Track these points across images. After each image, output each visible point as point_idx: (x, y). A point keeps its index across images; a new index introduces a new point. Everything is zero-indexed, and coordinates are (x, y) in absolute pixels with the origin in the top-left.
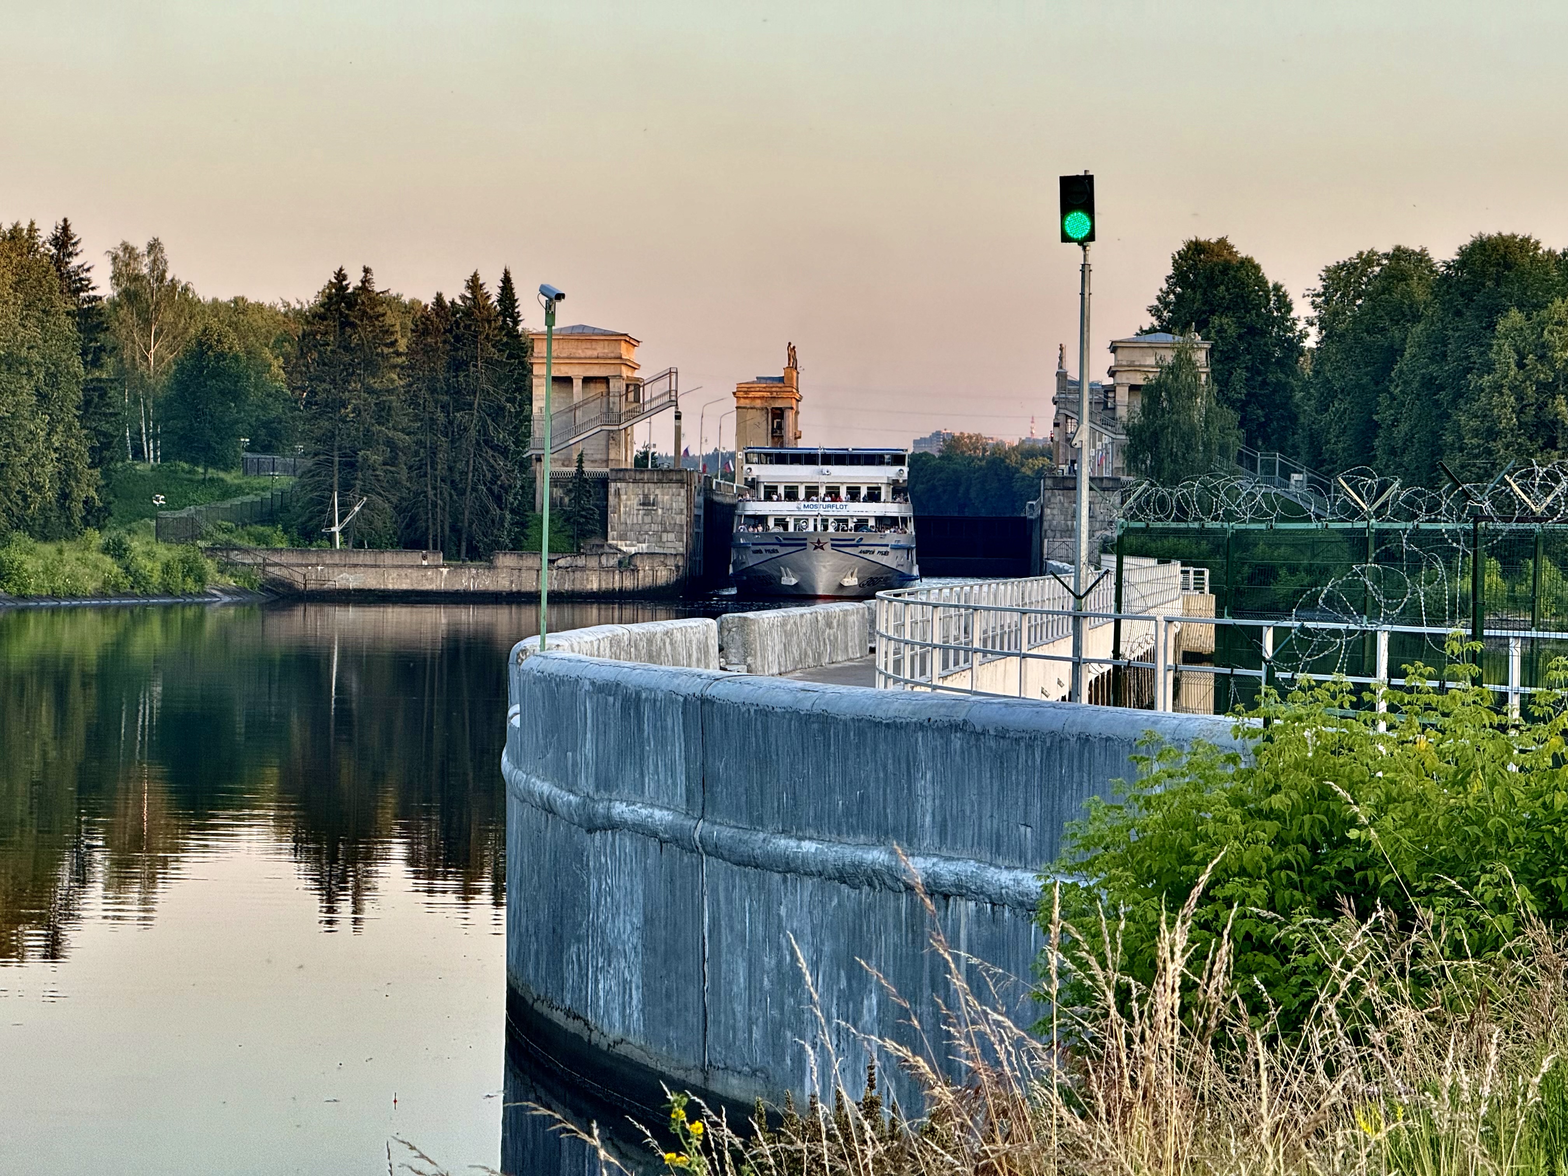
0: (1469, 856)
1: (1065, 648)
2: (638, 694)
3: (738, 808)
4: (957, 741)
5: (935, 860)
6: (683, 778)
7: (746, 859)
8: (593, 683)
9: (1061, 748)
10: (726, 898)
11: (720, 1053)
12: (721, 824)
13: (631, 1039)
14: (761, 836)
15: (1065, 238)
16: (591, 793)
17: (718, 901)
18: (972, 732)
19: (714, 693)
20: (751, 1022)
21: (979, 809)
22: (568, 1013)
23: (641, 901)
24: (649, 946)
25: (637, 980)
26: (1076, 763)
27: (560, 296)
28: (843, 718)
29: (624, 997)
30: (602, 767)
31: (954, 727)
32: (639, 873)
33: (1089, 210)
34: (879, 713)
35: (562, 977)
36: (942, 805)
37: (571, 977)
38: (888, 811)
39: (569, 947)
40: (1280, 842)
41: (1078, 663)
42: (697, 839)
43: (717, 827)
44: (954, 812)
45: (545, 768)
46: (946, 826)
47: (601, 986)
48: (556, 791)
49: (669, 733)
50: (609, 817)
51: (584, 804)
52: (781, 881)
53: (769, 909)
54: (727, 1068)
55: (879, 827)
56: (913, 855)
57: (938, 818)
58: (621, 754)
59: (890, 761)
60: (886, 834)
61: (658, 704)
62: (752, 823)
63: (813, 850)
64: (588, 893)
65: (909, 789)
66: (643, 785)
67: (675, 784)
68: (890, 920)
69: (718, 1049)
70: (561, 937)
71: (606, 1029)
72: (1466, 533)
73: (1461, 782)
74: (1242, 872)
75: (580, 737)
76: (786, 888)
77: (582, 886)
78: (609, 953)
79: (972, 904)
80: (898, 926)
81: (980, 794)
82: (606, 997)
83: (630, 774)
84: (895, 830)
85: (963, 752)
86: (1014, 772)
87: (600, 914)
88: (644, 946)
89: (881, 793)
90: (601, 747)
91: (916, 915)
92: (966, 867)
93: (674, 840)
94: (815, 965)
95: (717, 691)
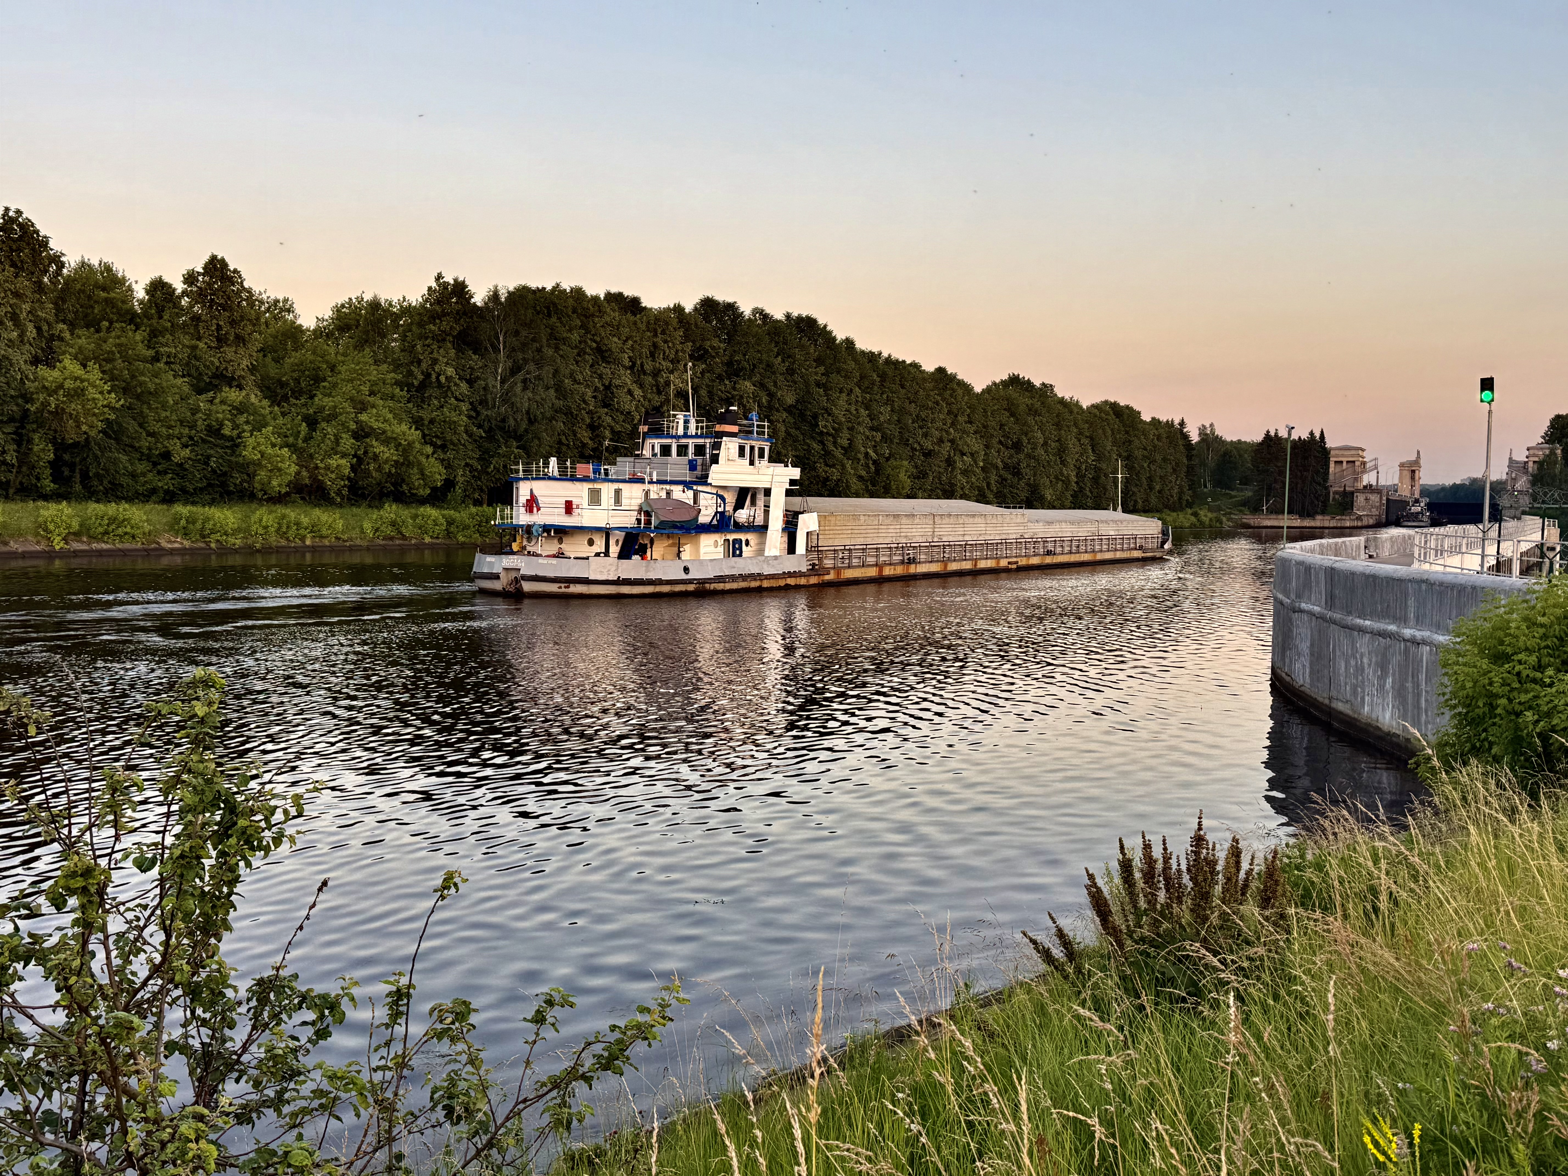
1: (1479, 551)
2: (1310, 566)
3: (1343, 607)
4: (1424, 587)
5: (1414, 630)
6: (1324, 596)
7: (1346, 626)
8: (1297, 562)
9: (1465, 590)
10: (1338, 639)
11: (1335, 694)
12: (1337, 613)
13: (1306, 685)
14: (1351, 618)
15: (1482, 401)
16: (1294, 599)
17: (1335, 640)
18: (1429, 585)
19: (1334, 567)
20: (1346, 684)
21: (1432, 612)
22: (1288, 675)
23: (1310, 638)
24: (1312, 654)
25: (1308, 665)
26: (1471, 596)
27: (1292, 429)
28: (1381, 576)
29: (1304, 670)
30: (1297, 591)
31: (1423, 583)
32: (1309, 628)
33: (1491, 389)
34: (1395, 575)
35: (1285, 662)
36: (1417, 610)
37: (1287, 660)
38: (1397, 611)
39: (1287, 651)
41: (1483, 557)
42: (1329, 618)
43: (1335, 614)
44: (1422, 612)
45: (1281, 590)
46: (1419, 617)
47: (1297, 667)
48: (1283, 598)
49: (1320, 580)
50: (1299, 608)
51: (1291, 603)
53: (1353, 644)
54: (1337, 699)
55: (1393, 617)
56: (1406, 628)
57: (1416, 615)
58: (1304, 587)
59: (1398, 594)
60: (1396, 619)
61: (1316, 570)
63: (1369, 624)
64: (1293, 633)
65: (1405, 603)
66: (1311, 597)
67: (1321, 597)
68: (1397, 651)
69: (1335, 692)
71: (1298, 681)
75: (1291, 580)
76: (1359, 637)
77: (1291, 631)
78: (1299, 654)
79: (1428, 648)
80: (1400, 654)
81: (1432, 606)
82: (1298, 670)
83: (1307, 593)
84: (1399, 618)
85: (1426, 591)
86: (1446, 600)
87: (1298, 641)
88: (1310, 653)
89: (1395, 604)
90: (1297, 584)
91: (1406, 650)
92: (1426, 634)
93: (1321, 617)
94: (1370, 665)
95: (1337, 565)
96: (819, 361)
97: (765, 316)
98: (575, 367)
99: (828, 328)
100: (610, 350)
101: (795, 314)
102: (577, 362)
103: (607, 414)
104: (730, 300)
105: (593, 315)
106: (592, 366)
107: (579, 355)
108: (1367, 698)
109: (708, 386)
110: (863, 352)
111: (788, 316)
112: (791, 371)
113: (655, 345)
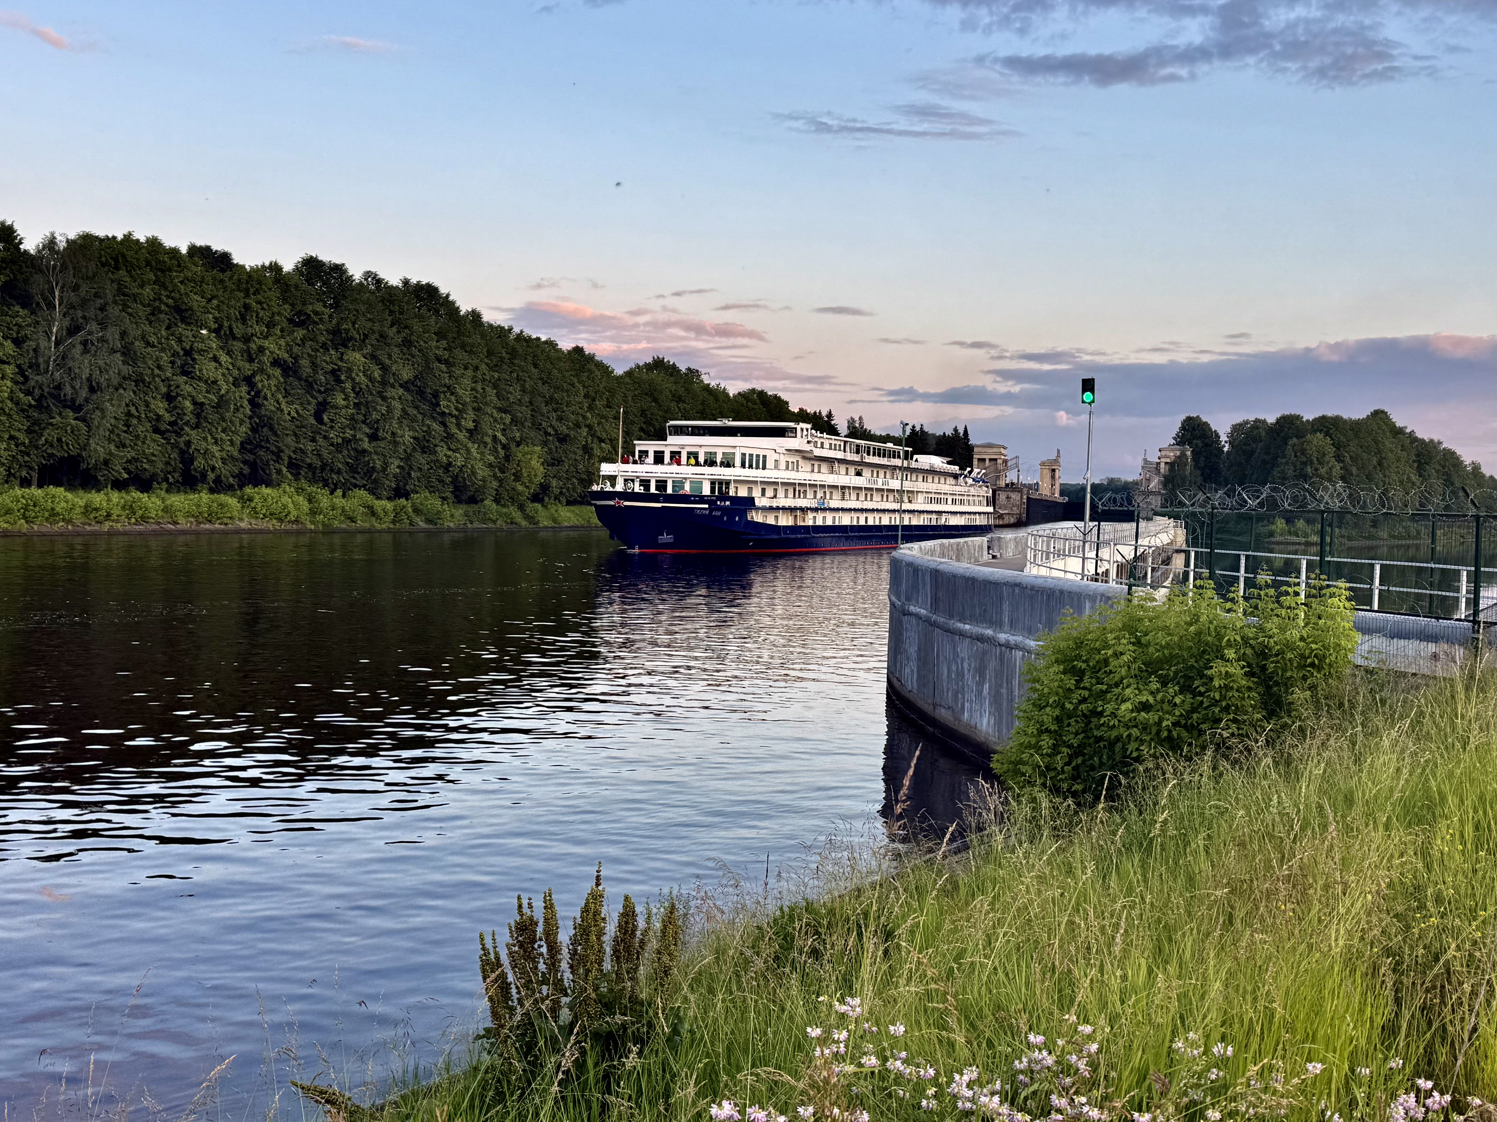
1: (1081, 554)
3: (946, 611)
4: (1017, 590)
6: (930, 598)
7: (948, 630)
10: (942, 643)
11: (939, 702)
13: (914, 693)
14: (953, 621)
15: (1084, 402)
16: (905, 602)
17: (939, 644)
18: (1022, 587)
19: (939, 568)
20: (948, 689)
21: (1024, 616)
23: (917, 642)
28: (980, 579)
29: (912, 675)
30: (907, 592)
31: (1016, 585)
32: (917, 632)
33: (1092, 390)
36: (1011, 614)
38: (993, 615)
41: (1084, 559)
42: (933, 621)
43: (939, 617)
44: (1016, 617)
46: (1013, 622)
47: (906, 671)
49: (926, 582)
50: (909, 611)
53: (954, 648)
54: (940, 709)
55: (990, 621)
57: (1010, 619)
58: (913, 588)
59: (995, 597)
60: (993, 624)
61: (924, 571)
63: (969, 628)
64: (904, 637)
65: (1000, 607)
66: (918, 600)
67: (927, 600)
68: (994, 656)
69: (938, 698)
76: (960, 641)
77: (903, 634)
78: (908, 659)
79: (1021, 653)
80: (996, 659)
81: (1025, 610)
82: (908, 676)
84: (995, 622)
85: (1019, 595)
86: (1036, 603)
87: (908, 646)
88: (918, 658)
89: (991, 609)
90: (907, 585)
91: (1002, 655)
92: (1019, 639)
93: (927, 621)
94: (969, 670)
96: (440, 335)
97: (379, 281)
98: (148, 328)
99: (451, 298)
100: (191, 309)
101: (414, 281)
102: (150, 323)
103: (186, 383)
104: (338, 261)
105: (170, 270)
106: (168, 328)
107: (153, 314)
108: (966, 704)
109: (309, 355)
110: (491, 326)
111: (406, 282)
112: (407, 343)
113: (247, 307)
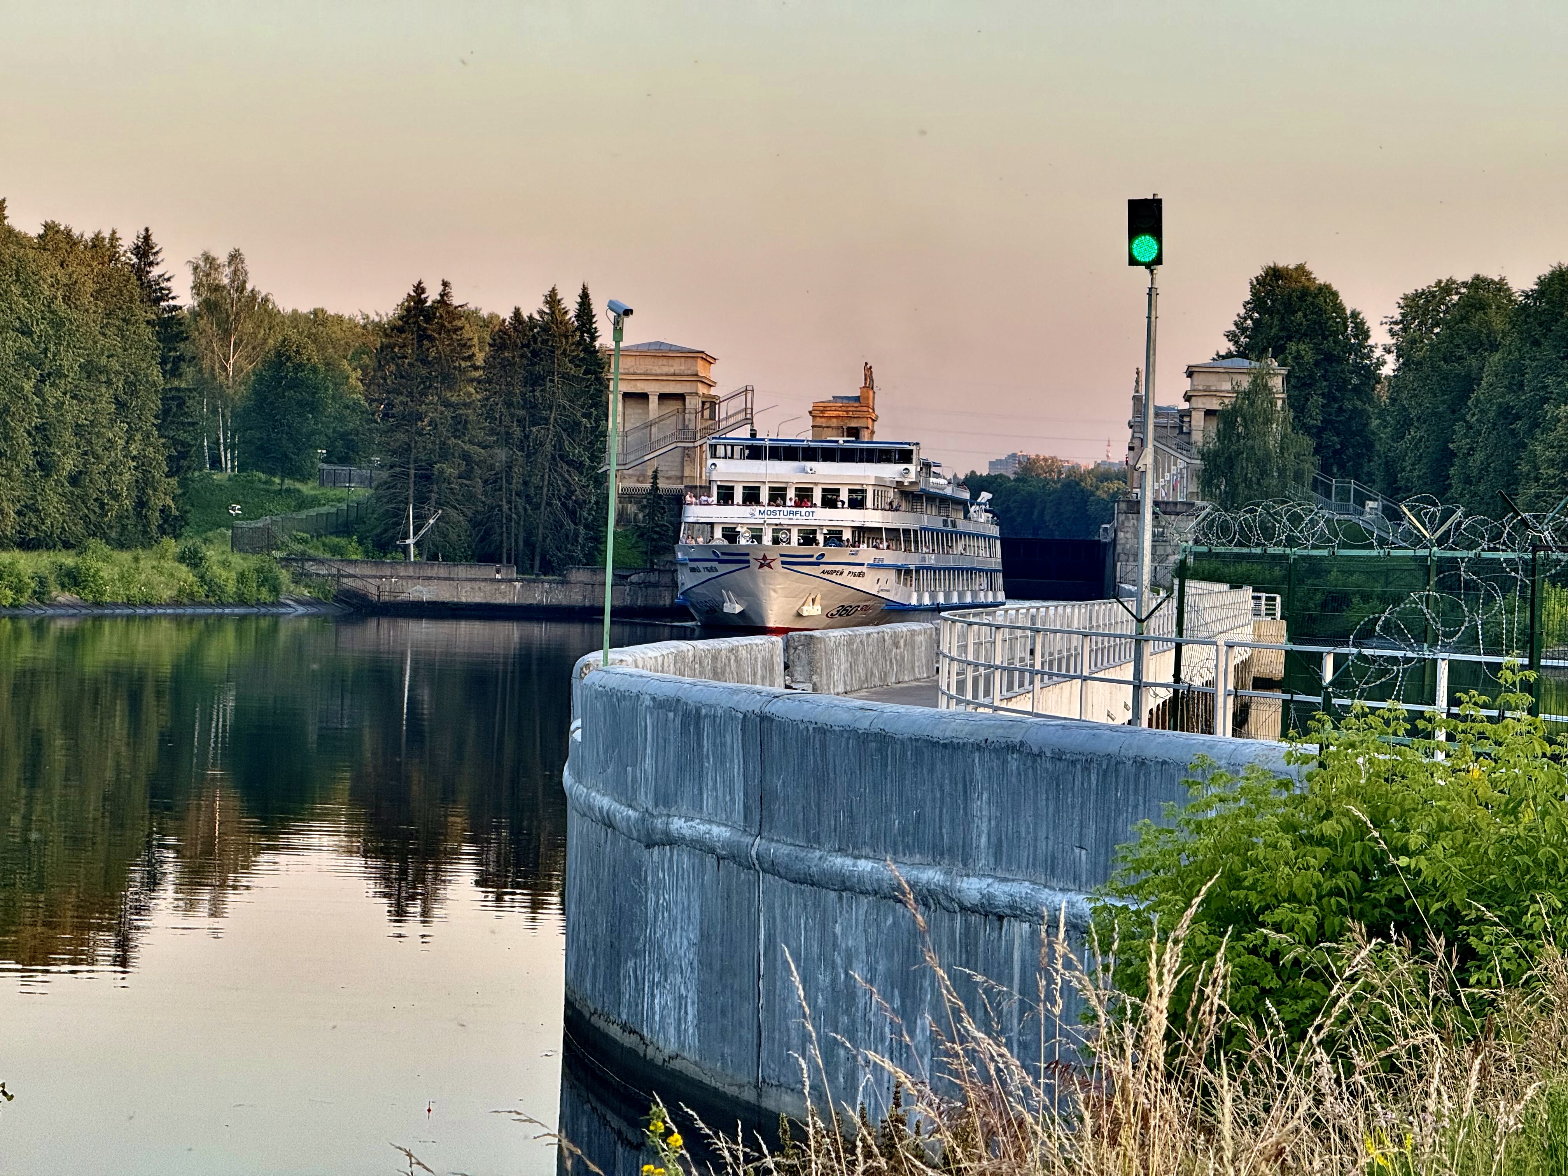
0: (1519, 886)
2: (698, 710)
3: (796, 825)
4: (1013, 762)
5: (990, 880)
6: (741, 794)
7: (802, 876)
8: (654, 699)
9: (1116, 771)
10: (782, 917)
11: (774, 1070)
12: (778, 841)
13: (686, 1054)
14: (818, 854)
15: (1133, 261)
16: (650, 809)
17: (774, 918)
18: (1028, 754)
19: (773, 710)
21: (1035, 830)
22: (624, 1027)
23: (698, 917)
24: (705, 962)
25: (692, 995)
26: (1132, 787)
27: (628, 312)
28: (900, 737)
29: (679, 1013)
30: (660, 782)
31: (1011, 748)
32: (697, 889)
33: (1157, 233)
34: (937, 734)
35: (619, 991)
36: (997, 826)
37: (627, 990)
38: (944, 831)
39: (626, 962)
40: (1330, 868)
41: (1138, 686)
42: (754, 856)
43: (774, 844)
44: (1010, 832)
45: (605, 784)
46: (1001, 846)
47: (657, 1001)
48: (615, 806)
49: (728, 750)
50: (667, 833)
51: (643, 820)
52: (836, 899)
53: (823, 926)
54: (780, 1086)
55: (934, 846)
56: (968, 876)
57: (994, 839)
58: (680, 770)
59: (947, 781)
60: (942, 854)
61: (718, 720)
62: (809, 841)
63: (869, 869)
64: (646, 908)
65: (965, 808)
66: (701, 801)
67: (733, 800)
68: (945, 940)
69: (772, 1066)
70: (619, 952)
71: (661, 1044)
72: (1525, 562)
73: (1512, 811)
74: (1292, 898)
75: (640, 752)
76: (842, 906)
77: (641, 901)
78: (665, 968)
79: (1026, 926)
80: (952, 948)
81: (1036, 816)
82: (661, 1012)
83: (689, 790)
84: (950, 850)
85: (1020, 774)
86: (1070, 795)
87: (658, 930)
88: (700, 962)
89: (937, 813)
90: (660, 763)
91: (970, 935)
92: (1021, 889)
94: (870, 982)
95: (776, 709)
